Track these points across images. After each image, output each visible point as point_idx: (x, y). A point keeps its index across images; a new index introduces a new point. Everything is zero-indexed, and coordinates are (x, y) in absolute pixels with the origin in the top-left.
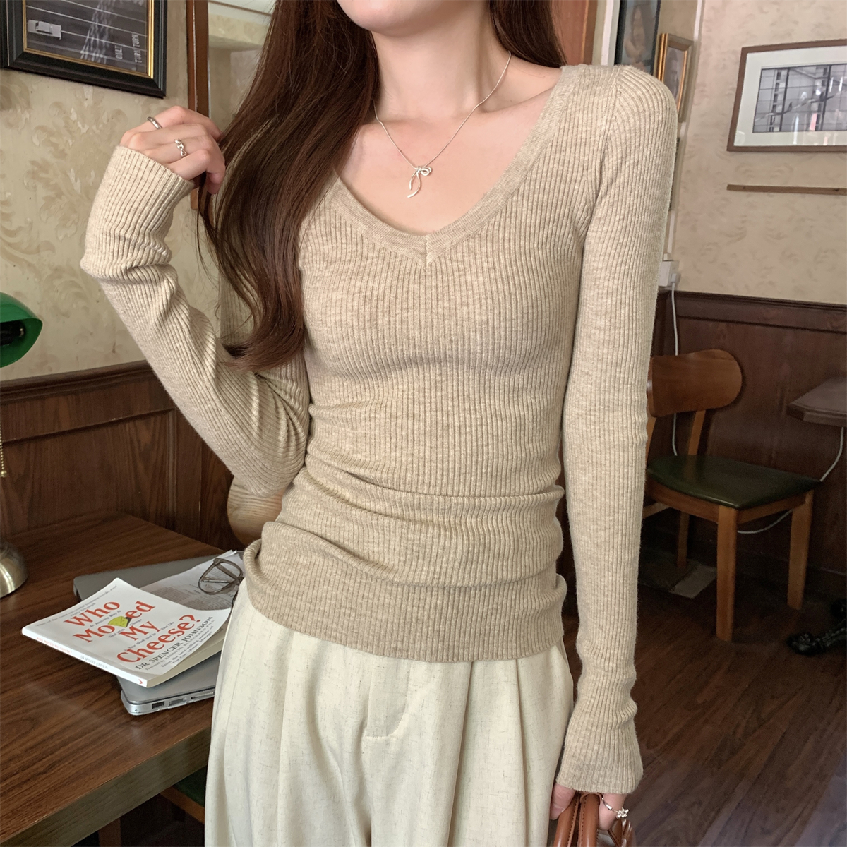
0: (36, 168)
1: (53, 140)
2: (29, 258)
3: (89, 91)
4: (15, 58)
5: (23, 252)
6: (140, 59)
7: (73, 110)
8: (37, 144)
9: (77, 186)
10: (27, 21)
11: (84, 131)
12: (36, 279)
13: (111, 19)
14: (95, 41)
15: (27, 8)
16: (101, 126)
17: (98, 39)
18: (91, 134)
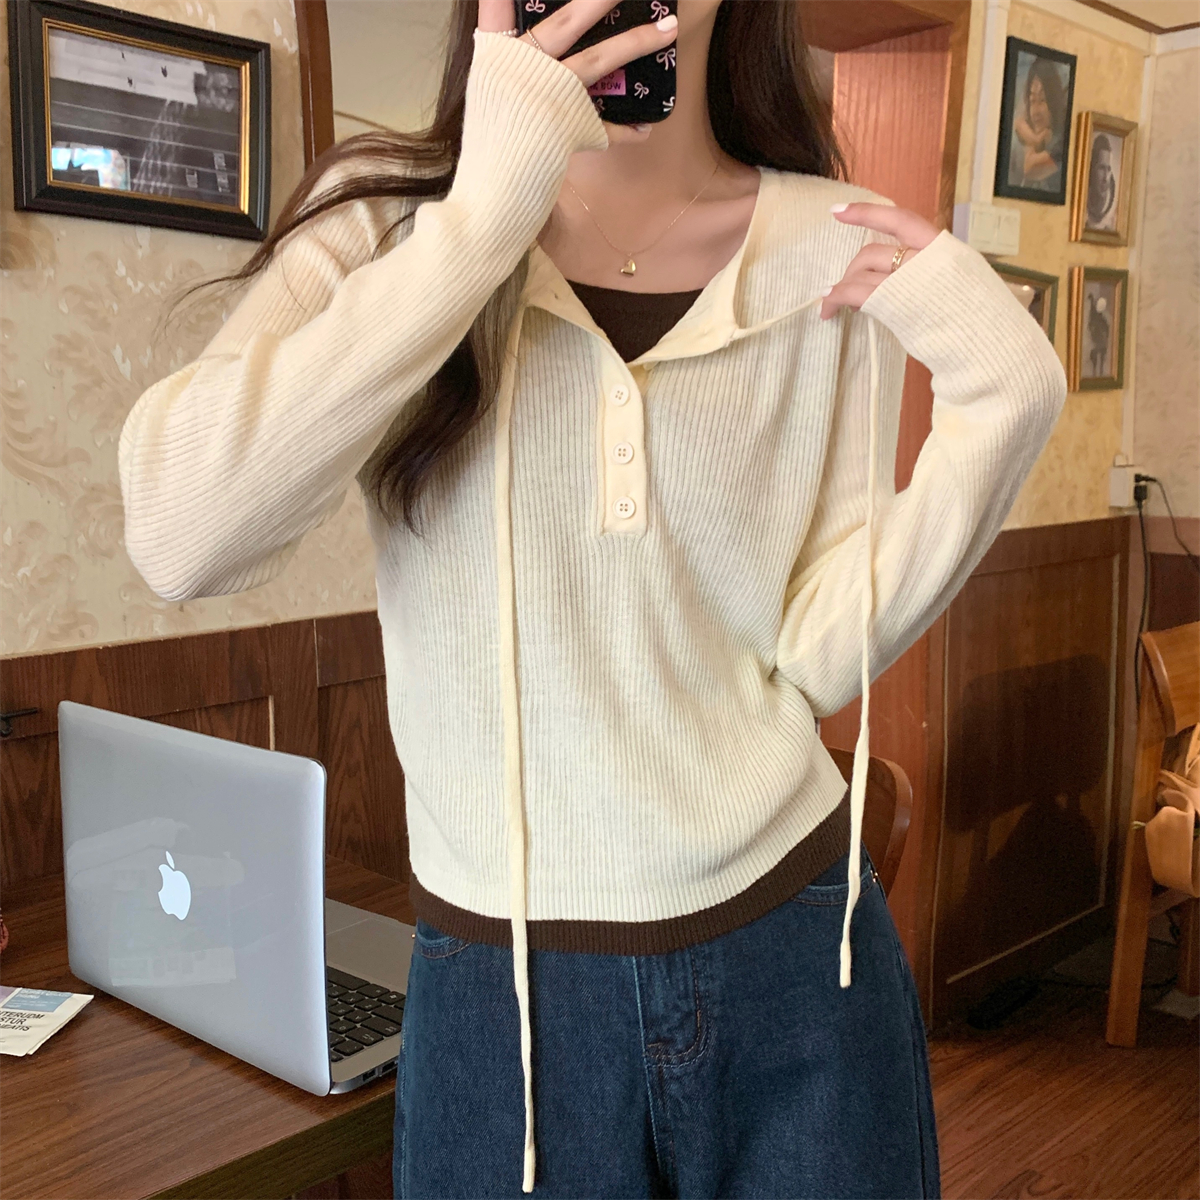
0: (63, 345)
1: (91, 304)
2: (50, 473)
3: (144, 235)
4: (34, 194)
5: (44, 464)
7: (119, 262)
8: (65, 310)
9: (126, 368)
10: (53, 143)
11: (136, 290)
12: (62, 504)
14: (155, 165)
15: (53, 125)
16: (162, 283)
17: (159, 162)
18: (147, 295)
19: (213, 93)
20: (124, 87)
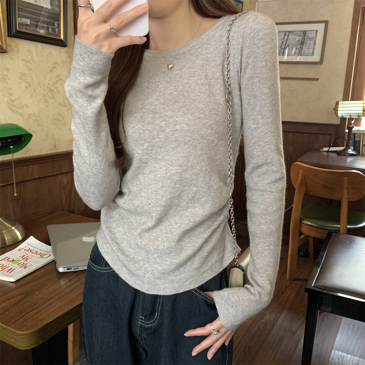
0: (21, 75)
2: (20, 111)
4: (14, 33)
5: (18, 108)
6: (58, 32)
7: (34, 52)
8: (22, 66)
9: (36, 82)
10: (18, 18)
12: (22, 119)
13: (48, 17)
14: (42, 25)
15: (18, 13)
16: (44, 58)
17: (43, 25)
18: (40, 61)
19: (54, 6)
20: (35, 3)
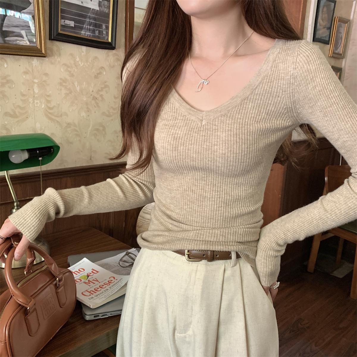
0: (62, 81)
1: (69, 69)
2: (58, 119)
3: (84, 48)
4: (55, 35)
5: (56, 116)
6: (106, 34)
7: (77, 56)
9: (78, 89)
10: (61, 20)
11: (82, 65)
12: (60, 128)
13: (95, 19)
14: (87, 27)
15: (61, 15)
16: (88, 63)
17: (89, 27)
20: (81, 4)
